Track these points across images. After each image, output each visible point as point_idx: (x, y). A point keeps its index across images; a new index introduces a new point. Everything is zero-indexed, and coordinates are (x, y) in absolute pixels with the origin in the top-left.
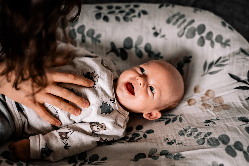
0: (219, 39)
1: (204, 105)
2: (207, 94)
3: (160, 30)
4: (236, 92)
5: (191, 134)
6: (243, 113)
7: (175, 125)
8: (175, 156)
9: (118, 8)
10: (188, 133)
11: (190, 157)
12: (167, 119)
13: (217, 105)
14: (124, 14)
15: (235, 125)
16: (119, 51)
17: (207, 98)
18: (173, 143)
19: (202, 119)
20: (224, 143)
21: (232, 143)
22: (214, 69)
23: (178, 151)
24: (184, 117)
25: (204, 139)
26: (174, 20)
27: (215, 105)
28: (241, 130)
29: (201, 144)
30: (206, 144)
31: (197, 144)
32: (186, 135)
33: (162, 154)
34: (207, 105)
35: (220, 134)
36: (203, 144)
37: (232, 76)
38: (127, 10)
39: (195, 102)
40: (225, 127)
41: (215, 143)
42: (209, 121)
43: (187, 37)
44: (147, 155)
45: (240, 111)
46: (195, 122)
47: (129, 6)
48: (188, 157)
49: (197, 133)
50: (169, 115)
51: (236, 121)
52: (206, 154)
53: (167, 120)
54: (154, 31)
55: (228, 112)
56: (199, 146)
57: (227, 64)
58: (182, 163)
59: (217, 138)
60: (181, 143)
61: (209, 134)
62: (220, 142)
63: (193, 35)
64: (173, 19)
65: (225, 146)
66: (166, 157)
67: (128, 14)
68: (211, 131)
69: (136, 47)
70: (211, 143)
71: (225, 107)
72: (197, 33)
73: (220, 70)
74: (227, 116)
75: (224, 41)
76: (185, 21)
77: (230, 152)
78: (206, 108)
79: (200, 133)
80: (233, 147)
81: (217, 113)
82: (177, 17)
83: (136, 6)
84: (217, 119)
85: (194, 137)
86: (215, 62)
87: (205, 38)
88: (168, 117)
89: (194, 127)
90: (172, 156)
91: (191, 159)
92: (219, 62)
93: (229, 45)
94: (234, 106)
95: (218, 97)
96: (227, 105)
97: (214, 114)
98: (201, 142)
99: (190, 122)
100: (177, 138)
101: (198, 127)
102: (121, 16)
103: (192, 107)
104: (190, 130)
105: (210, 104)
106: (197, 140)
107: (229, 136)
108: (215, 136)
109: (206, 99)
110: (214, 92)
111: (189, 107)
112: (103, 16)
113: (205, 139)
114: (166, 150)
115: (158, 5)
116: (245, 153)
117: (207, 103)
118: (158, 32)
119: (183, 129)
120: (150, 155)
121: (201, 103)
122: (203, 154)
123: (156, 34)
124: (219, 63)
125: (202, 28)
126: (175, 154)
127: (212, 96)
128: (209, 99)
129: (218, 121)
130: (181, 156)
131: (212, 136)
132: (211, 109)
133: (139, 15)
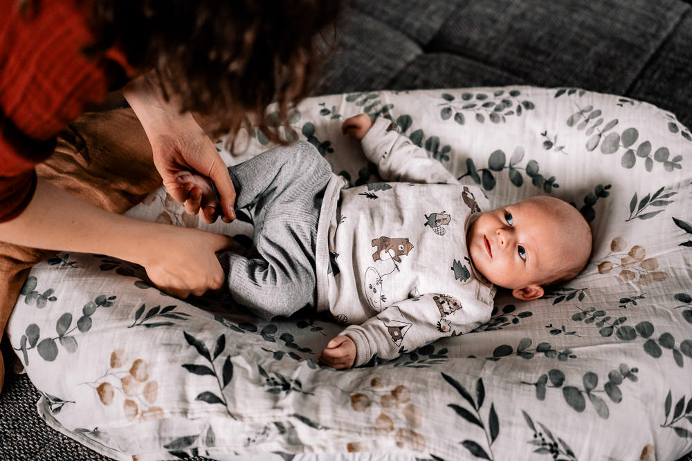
0: (662, 154)
1: (624, 273)
2: (631, 254)
3: (556, 138)
4: (681, 250)
5: (593, 319)
6: (685, 287)
7: (570, 305)
8: (561, 354)
9: (480, 97)
10: (588, 316)
11: (585, 356)
12: (558, 294)
13: (646, 274)
14: (491, 109)
15: (667, 306)
16: (480, 174)
17: (632, 260)
18: (560, 331)
19: (617, 296)
20: (644, 335)
21: (656, 336)
22: (649, 209)
23: (568, 345)
24: (588, 293)
25: (612, 327)
26: (582, 120)
27: (642, 273)
28: (676, 315)
29: (606, 336)
30: (614, 337)
31: (600, 335)
32: (584, 320)
33: (539, 350)
34: (629, 273)
35: (639, 321)
36: (609, 335)
37: (677, 222)
38: (498, 101)
39: (612, 268)
40: (651, 309)
41: (628, 335)
42: (627, 300)
43: (603, 151)
44: (515, 350)
45: (681, 285)
46: (604, 300)
47: (501, 93)
48: (581, 357)
49: (602, 318)
50: (564, 290)
51: (671, 300)
52: (612, 351)
53: (559, 297)
54: (545, 139)
55: (660, 286)
56: (603, 339)
57: (672, 202)
58: (571, 365)
59: (634, 328)
60: (573, 333)
61: (622, 320)
62: (637, 333)
63: (616, 147)
64: (579, 117)
65: (645, 340)
66: (546, 355)
67: (498, 109)
68: (626, 316)
69: (511, 168)
70: (624, 334)
71: (659, 276)
72: (621, 143)
73: (659, 212)
74: (657, 292)
75: (670, 159)
76: (601, 121)
77: (652, 350)
78: (626, 278)
79: (608, 318)
80: (657, 342)
81: (643, 287)
82: (587, 115)
83: (514, 94)
84: (641, 297)
85: (598, 324)
86: (651, 196)
87: (635, 153)
88: (561, 292)
89: (600, 310)
90: (556, 354)
91: (586, 360)
92: (659, 198)
93: (680, 167)
94: (673, 275)
95: (650, 259)
96: (662, 273)
97: (638, 289)
98: (606, 333)
99: (596, 301)
100: (568, 325)
101: (607, 310)
102: (485, 113)
103: (605, 275)
104: (592, 313)
105: (635, 271)
106: (600, 328)
107: (655, 325)
108: (632, 323)
109: (629, 262)
110: (644, 250)
111: (599, 276)
112: (454, 113)
113: (615, 328)
114: (547, 343)
115: (554, 91)
116: (675, 352)
117: (630, 269)
118: (553, 141)
119: (581, 311)
120: (520, 348)
121: (620, 270)
122: (606, 352)
123: (548, 144)
124: (657, 199)
125: (631, 135)
126: (562, 351)
127: (640, 257)
128: (634, 263)
129: (641, 299)
130: (571, 355)
131: (626, 324)
132: (635, 280)
133: (519, 110)
